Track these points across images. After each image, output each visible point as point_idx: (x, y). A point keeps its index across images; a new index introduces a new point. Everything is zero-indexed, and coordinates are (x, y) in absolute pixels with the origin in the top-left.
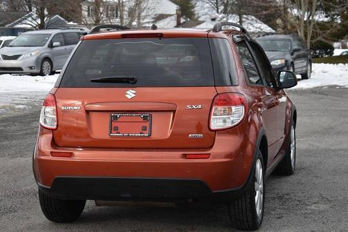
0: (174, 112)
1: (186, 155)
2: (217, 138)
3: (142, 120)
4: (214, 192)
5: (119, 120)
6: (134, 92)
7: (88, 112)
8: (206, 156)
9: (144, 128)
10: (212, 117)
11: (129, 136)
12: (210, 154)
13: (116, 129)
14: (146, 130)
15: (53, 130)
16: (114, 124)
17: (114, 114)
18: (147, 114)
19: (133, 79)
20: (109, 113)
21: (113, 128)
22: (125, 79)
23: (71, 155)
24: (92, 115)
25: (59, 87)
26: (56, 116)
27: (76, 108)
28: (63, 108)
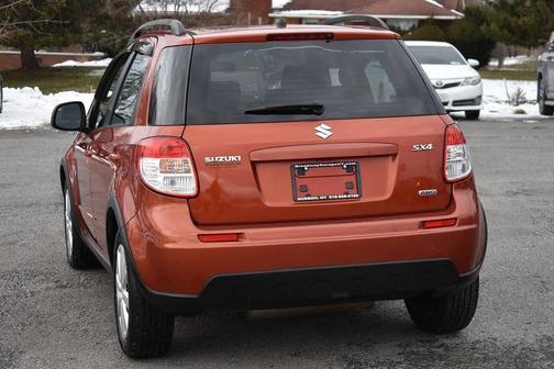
0: (394, 156)
1: (424, 222)
2: (456, 195)
3: (344, 172)
5: (307, 174)
6: (329, 128)
7: (254, 164)
8: (451, 222)
9: (349, 186)
11: (328, 199)
12: (456, 219)
13: (304, 190)
14: (352, 188)
15: (188, 198)
16: (300, 182)
17: (298, 166)
18: (352, 163)
19: (319, 107)
20: (288, 166)
21: (298, 188)
22: (306, 106)
23: (239, 237)
24: (260, 168)
25: (185, 125)
26: (192, 174)
27: (234, 158)
28: (207, 159)
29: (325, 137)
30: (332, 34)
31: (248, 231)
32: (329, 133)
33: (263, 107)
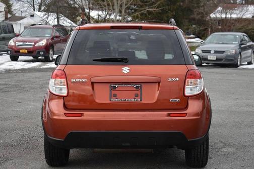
0: (159, 83)
1: (170, 114)
2: (190, 102)
3: (135, 89)
4: (189, 140)
5: (117, 89)
6: (129, 69)
7: (93, 83)
8: (184, 115)
9: (137, 95)
10: (186, 87)
11: (125, 100)
12: (187, 113)
13: (115, 96)
15: (63, 97)
16: (113, 92)
17: (113, 85)
18: (139, 85)
19: (126, 59)
20: (109, 85)
21: (112, 95)
22: (120, 59)
23: (82, 115)
24: (95, 85)
25: (66, 65)
26: (66, 87)
27: (83, 80)
28: (72, 80)
29: (126, 72)
30: (141, 27)
31: (85, 113)
32: (128, 71)
33: (100, 58)
